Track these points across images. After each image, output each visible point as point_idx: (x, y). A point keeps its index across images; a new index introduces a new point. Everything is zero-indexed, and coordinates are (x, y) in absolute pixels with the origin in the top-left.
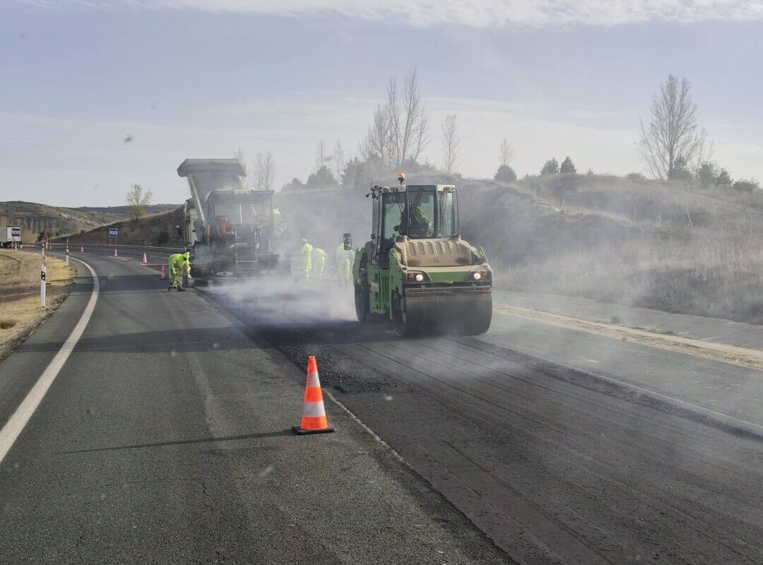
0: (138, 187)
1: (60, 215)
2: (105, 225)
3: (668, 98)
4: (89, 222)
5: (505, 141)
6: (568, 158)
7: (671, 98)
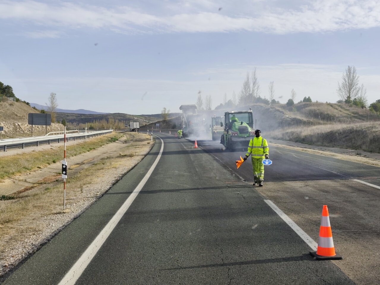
0: (165, 109)
1: (134, 118)
2: (154, 122)
3: (348, 73)
4: (145, 121)
5: (293, 90)
6: (309, 97)
7: (349, 74)
